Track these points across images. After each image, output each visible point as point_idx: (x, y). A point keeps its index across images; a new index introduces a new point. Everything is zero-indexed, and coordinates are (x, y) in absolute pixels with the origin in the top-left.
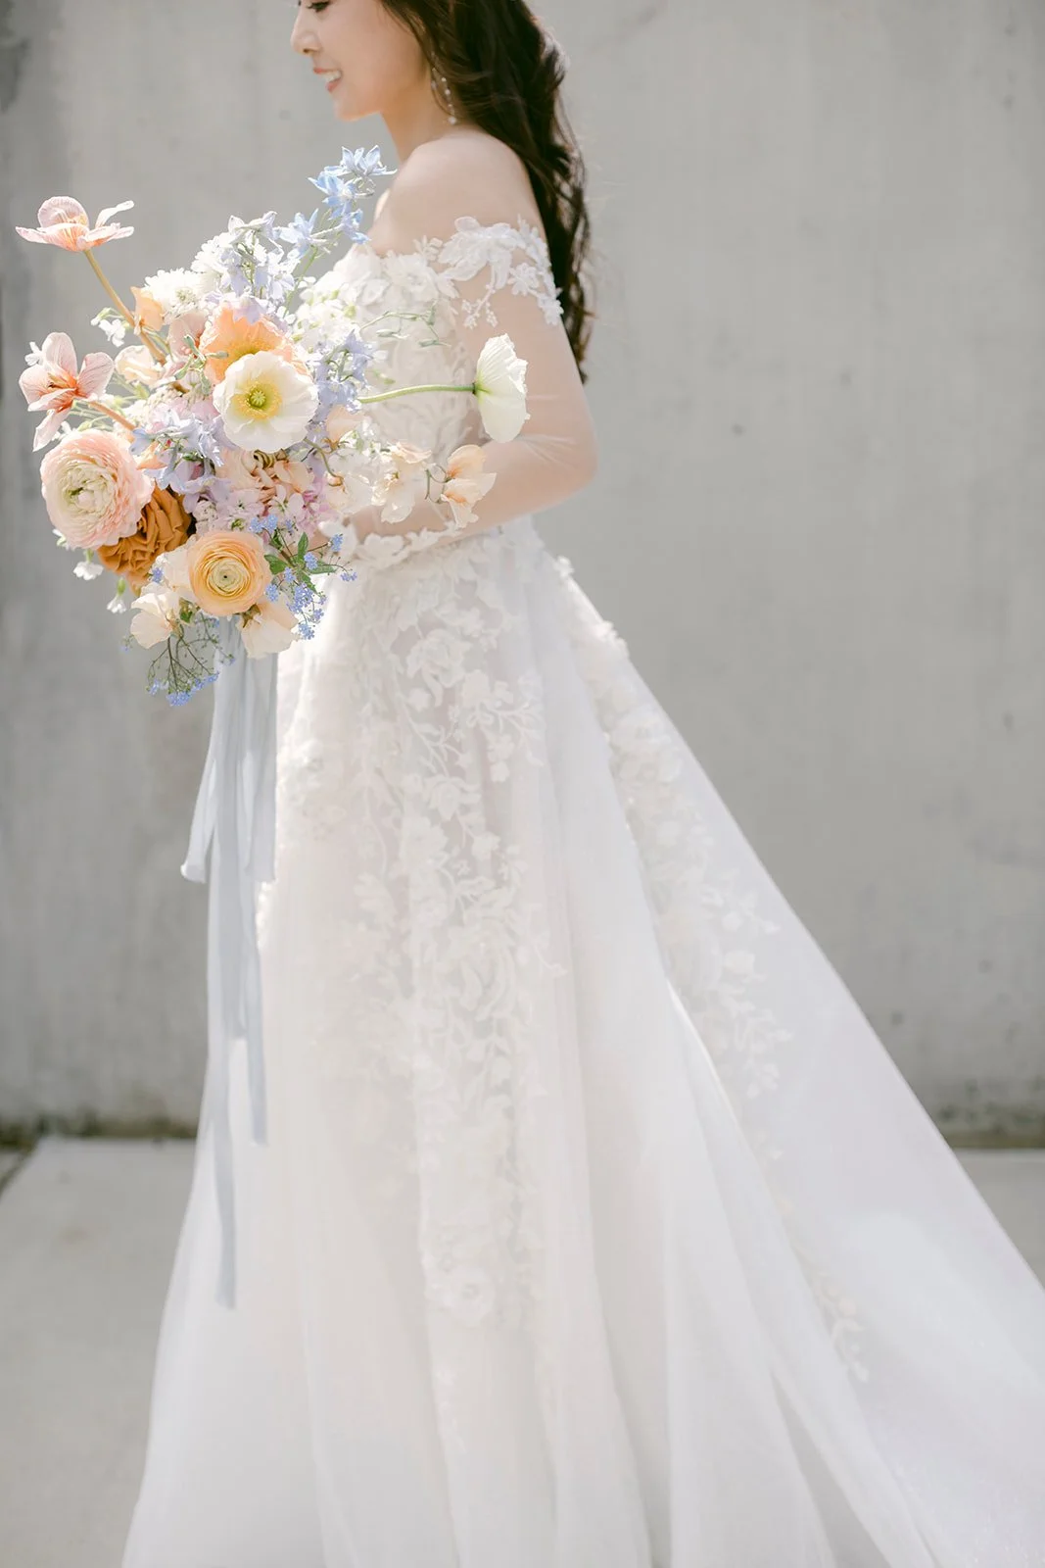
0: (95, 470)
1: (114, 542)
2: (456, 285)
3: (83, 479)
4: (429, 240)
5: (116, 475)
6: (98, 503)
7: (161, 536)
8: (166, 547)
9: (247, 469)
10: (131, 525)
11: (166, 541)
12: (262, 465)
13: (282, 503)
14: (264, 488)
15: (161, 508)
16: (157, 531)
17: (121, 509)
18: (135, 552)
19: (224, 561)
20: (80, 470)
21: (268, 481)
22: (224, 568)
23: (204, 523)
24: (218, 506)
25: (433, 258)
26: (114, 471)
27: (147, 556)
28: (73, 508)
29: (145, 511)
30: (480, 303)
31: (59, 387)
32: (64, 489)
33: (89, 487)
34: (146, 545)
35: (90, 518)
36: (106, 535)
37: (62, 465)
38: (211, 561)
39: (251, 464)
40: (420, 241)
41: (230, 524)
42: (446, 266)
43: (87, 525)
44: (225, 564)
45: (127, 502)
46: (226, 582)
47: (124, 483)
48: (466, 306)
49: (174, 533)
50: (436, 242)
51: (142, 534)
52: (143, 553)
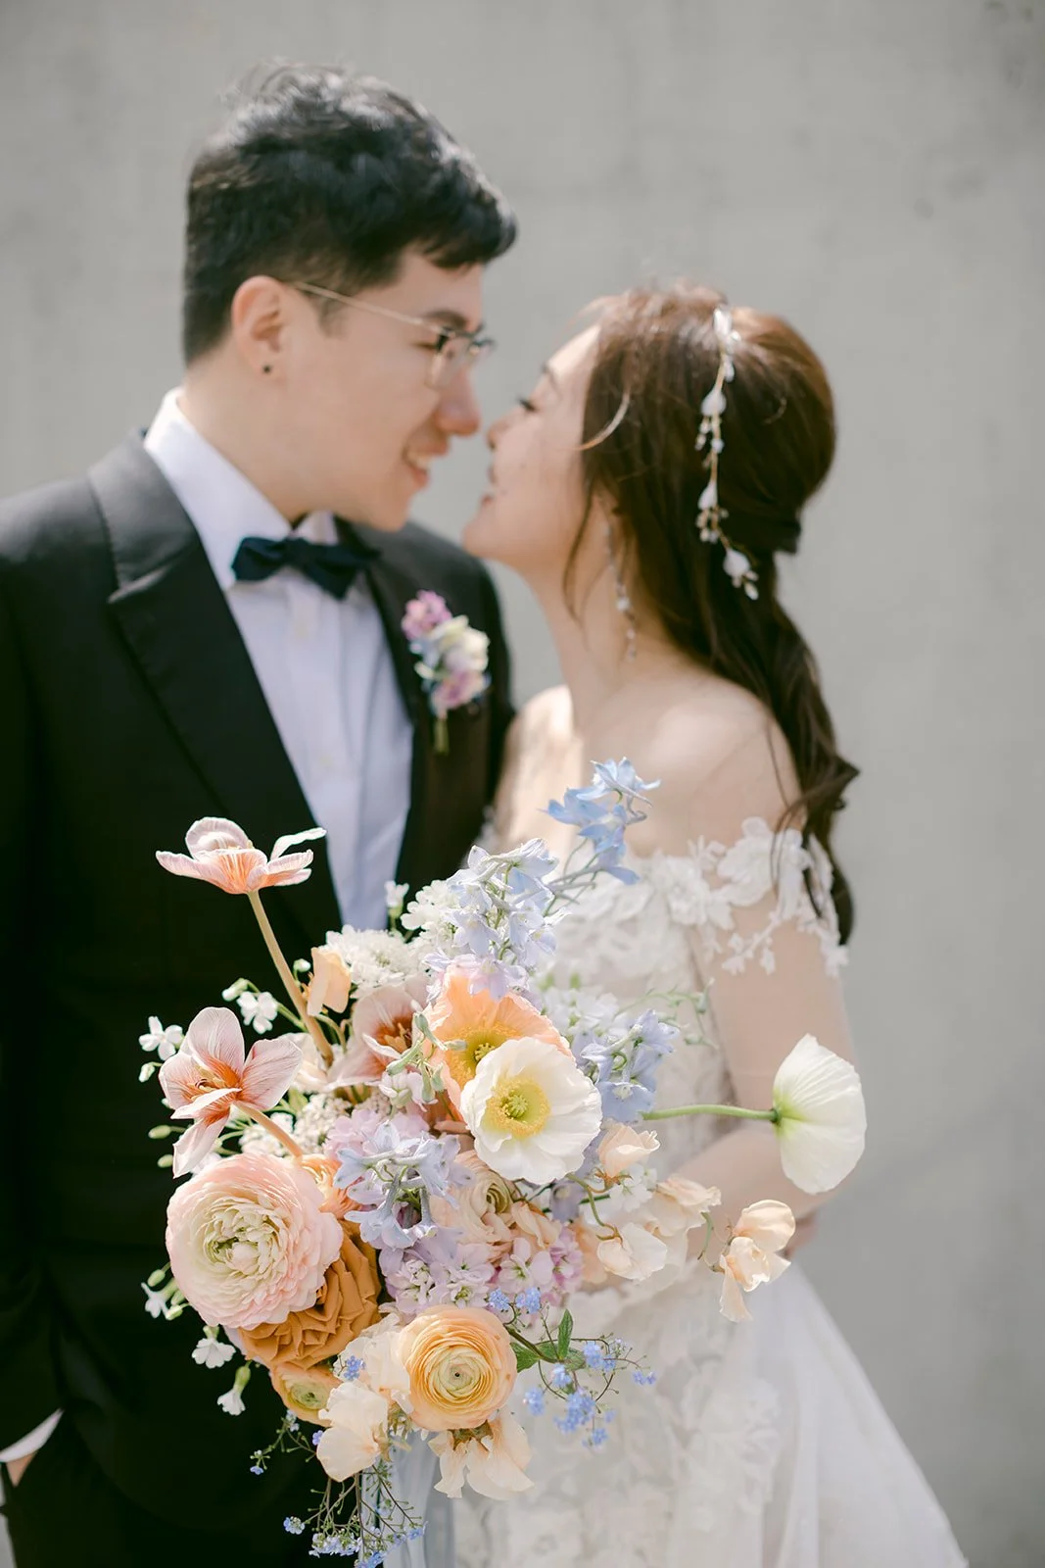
0: (261, 1212)
1: (280, 1318)
2: (735, 911)
3: (239, 1226)
4: (707, 844)
5: (290, 1220)
6: (263, 1262)
7: (344, 1312)
8: (351, 1325)
9: (477, 1214)
10: (309, 1294)
11: (351, 1318)
12: (493, 1209)
13: (523, 1265)
14: (496, 1244)
15: (348, 1270)
16: (340, 1302)
17: (296, 1269)
18: (304, 1332)
19: (457, 1352)
20: (237, 1211)
21: (504, 1233)
22: (456, 1362)
23: (412, 1293)
24: (433, 1266)
25: (710, 868)
26: (286, 1214)
27: (324, 1338)
28: (219, 1268)
29: (330, 1272)
30: (757, 939)
31: (213, 1086)
32: (207, 1240)
33: (252, 1238)
34: (324, 1323)
35: (246, 1284)
36: (270, 1309)
37: (202, 1206)
38: (438, 1351)
39: (482, 1206)
40: (696, 843)
41: (454, 1294)
42: (728, 881)
43: (241, 1294)
44: (459, 1356)
45: (304, 1260)
46: (458, 1382)
47: (301, 1232)
48: (736, 941)
49: (364, 1305)
50: (715, 846)
51: (319, 1308)
52: (316, 1333)
